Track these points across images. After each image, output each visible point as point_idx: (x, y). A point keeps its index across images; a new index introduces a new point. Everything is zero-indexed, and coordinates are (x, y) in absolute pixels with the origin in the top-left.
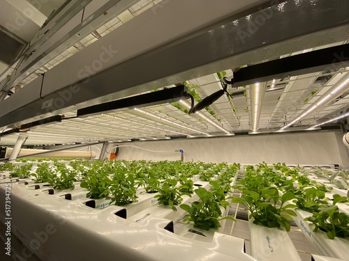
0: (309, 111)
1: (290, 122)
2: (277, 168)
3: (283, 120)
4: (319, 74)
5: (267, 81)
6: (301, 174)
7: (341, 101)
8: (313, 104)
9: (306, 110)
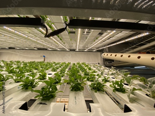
0: (95, 45)
1: (89, 48)
2: (83, 64)
3: (87, 47)
4: (100, 31)
5: (84, 29)
6: (89, 66)
7: (104, 43)
8: (97, 42)
9: (94, 44)
